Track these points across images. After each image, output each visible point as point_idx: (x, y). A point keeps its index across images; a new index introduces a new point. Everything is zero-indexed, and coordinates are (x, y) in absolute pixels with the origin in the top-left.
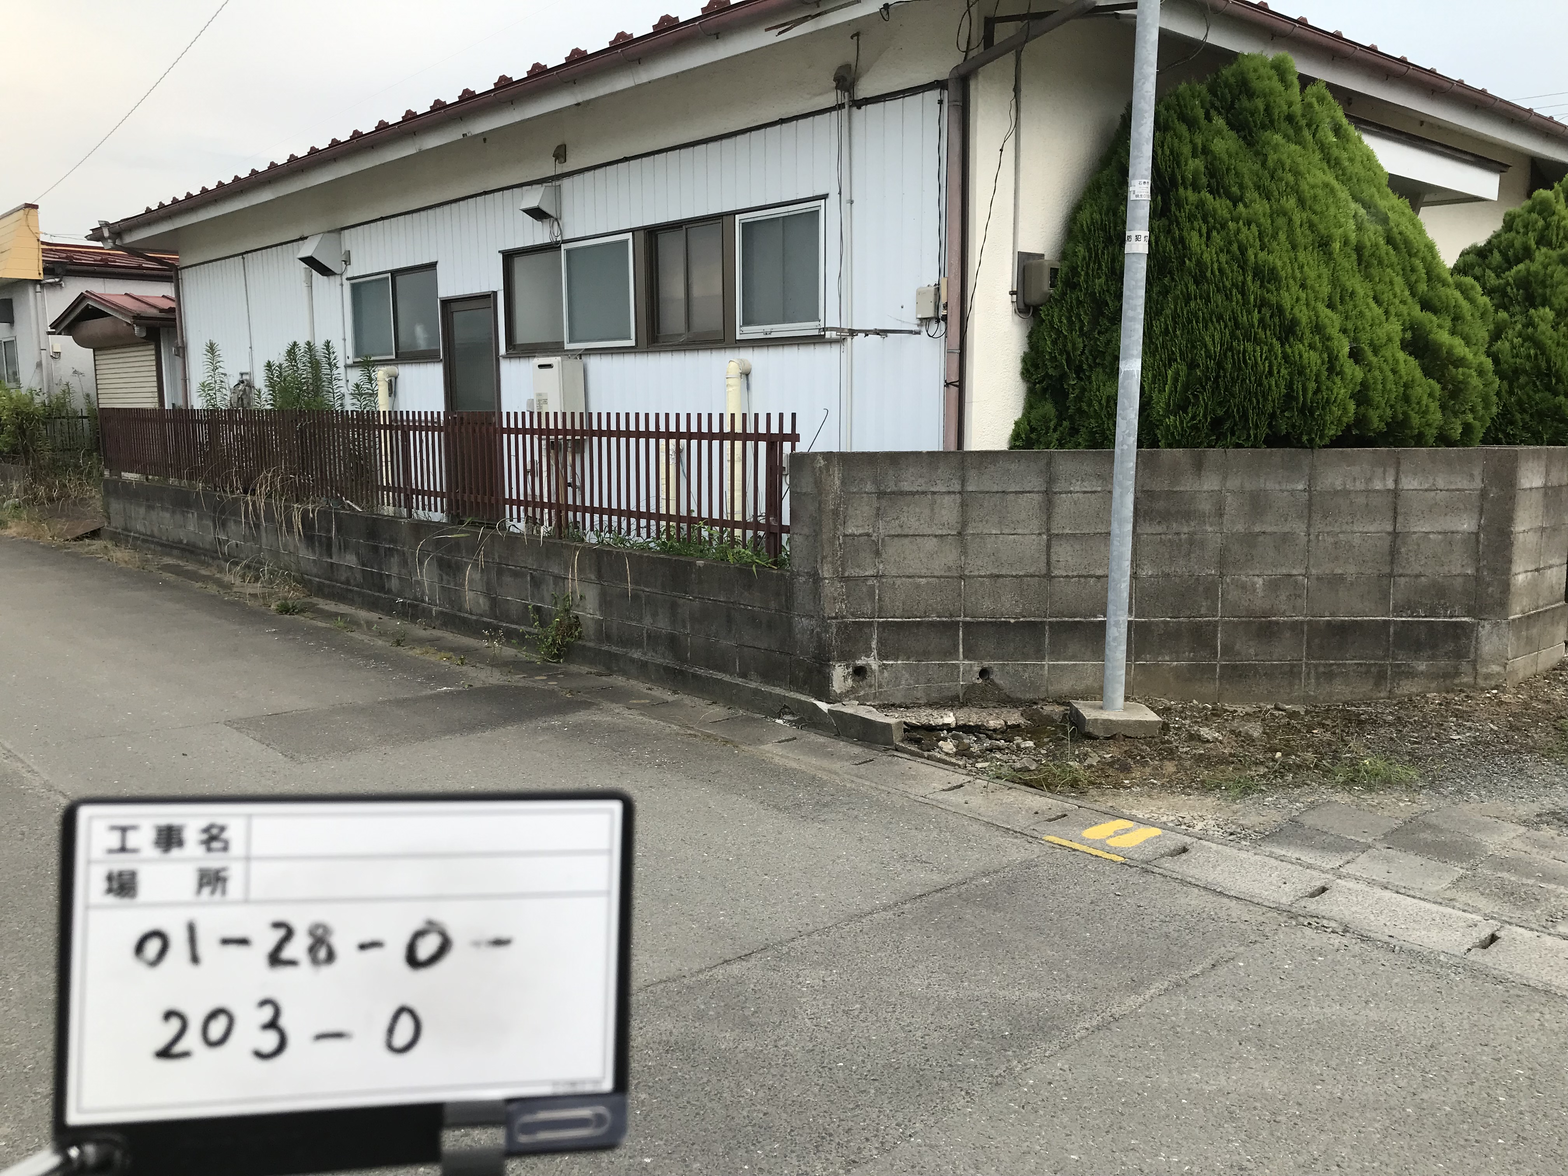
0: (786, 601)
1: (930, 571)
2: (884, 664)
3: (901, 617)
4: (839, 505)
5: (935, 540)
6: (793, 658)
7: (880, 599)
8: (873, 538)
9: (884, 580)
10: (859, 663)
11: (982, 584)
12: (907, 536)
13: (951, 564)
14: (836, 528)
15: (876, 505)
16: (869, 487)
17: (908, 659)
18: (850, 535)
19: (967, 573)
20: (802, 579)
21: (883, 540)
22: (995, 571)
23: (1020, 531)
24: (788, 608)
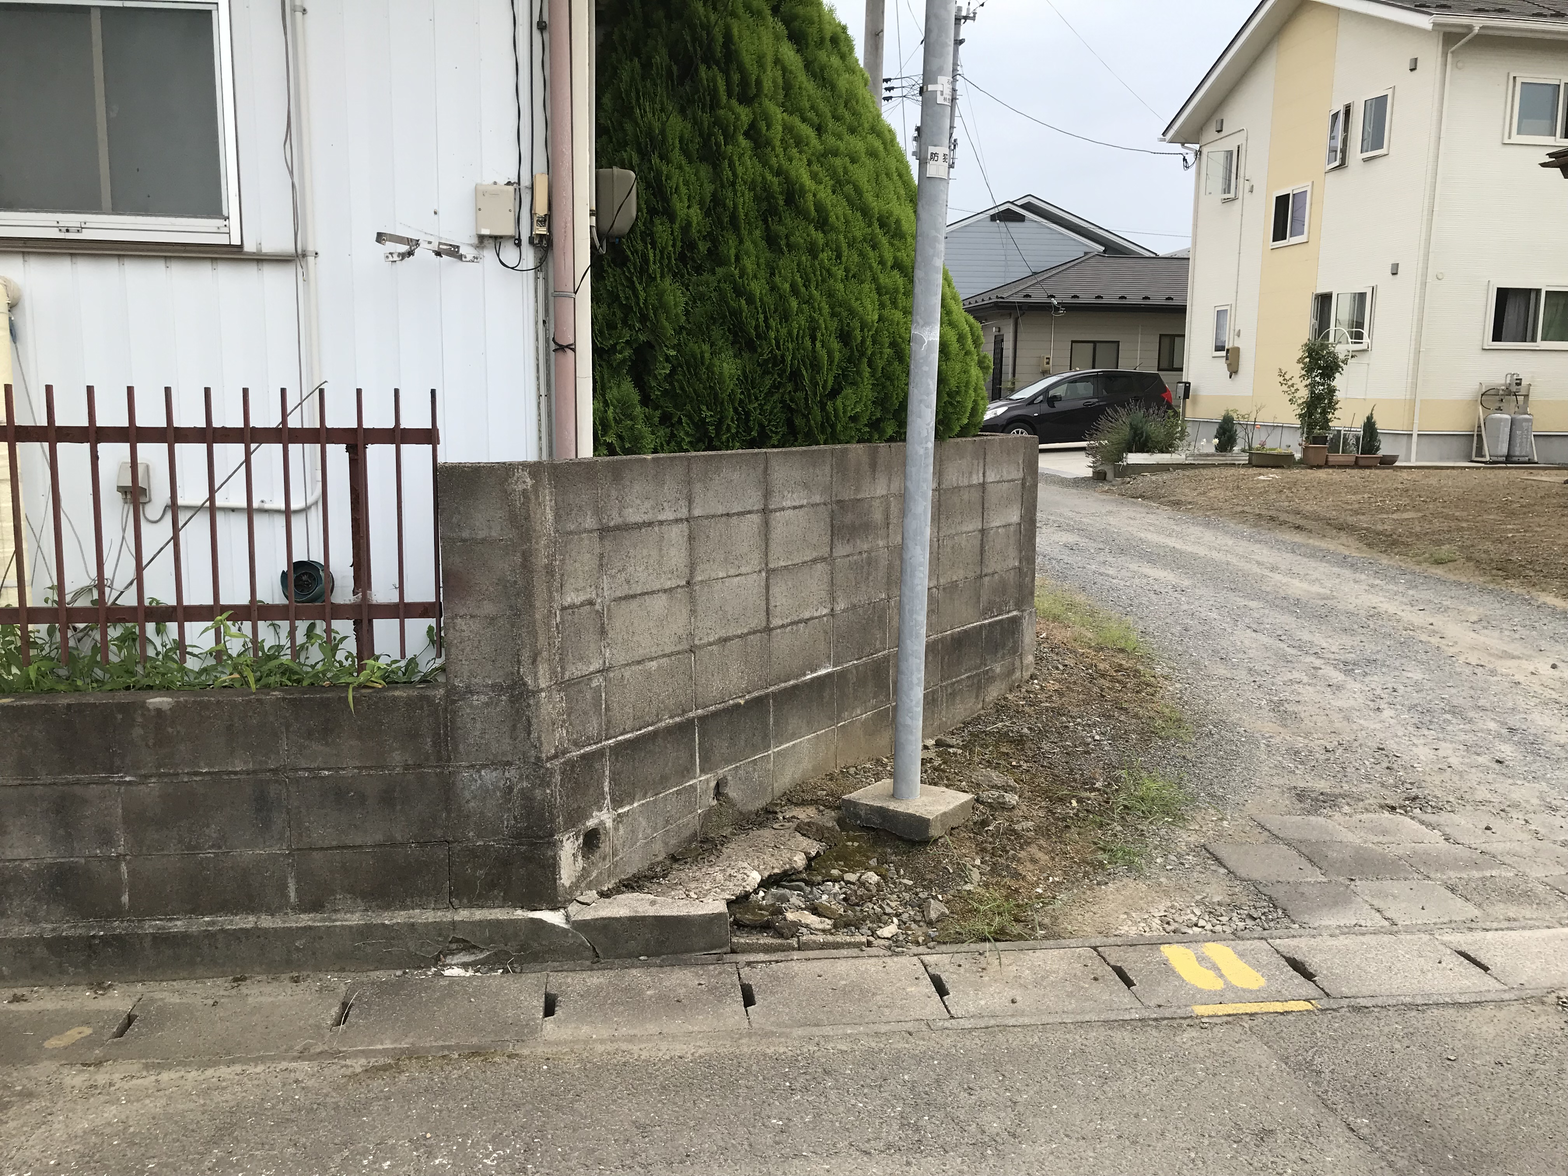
0: (435, 744)
1: (660, 648)
2: (619, 815)
3: (632, 731)
4: (554, 555)
5: (664, 597)
6: (457, 847)
7: (607, 709)
8: (598, 607)
9: (611, 675)
10: (591, 823)
11: (711, 654)
12: (634, 596)
13: (680, 632)
14: (551, 599)
15: (597, 551)
16: (590, 522)
17: (645, 797)
18: (570, 607)
19: (697, 642)
20: (477, 700)
21: (609, 606)
22: (723, 633)
23: (743, 570)
24: (439, 759)
